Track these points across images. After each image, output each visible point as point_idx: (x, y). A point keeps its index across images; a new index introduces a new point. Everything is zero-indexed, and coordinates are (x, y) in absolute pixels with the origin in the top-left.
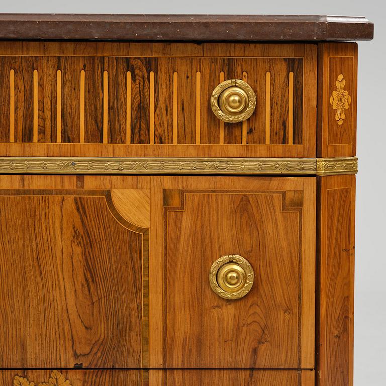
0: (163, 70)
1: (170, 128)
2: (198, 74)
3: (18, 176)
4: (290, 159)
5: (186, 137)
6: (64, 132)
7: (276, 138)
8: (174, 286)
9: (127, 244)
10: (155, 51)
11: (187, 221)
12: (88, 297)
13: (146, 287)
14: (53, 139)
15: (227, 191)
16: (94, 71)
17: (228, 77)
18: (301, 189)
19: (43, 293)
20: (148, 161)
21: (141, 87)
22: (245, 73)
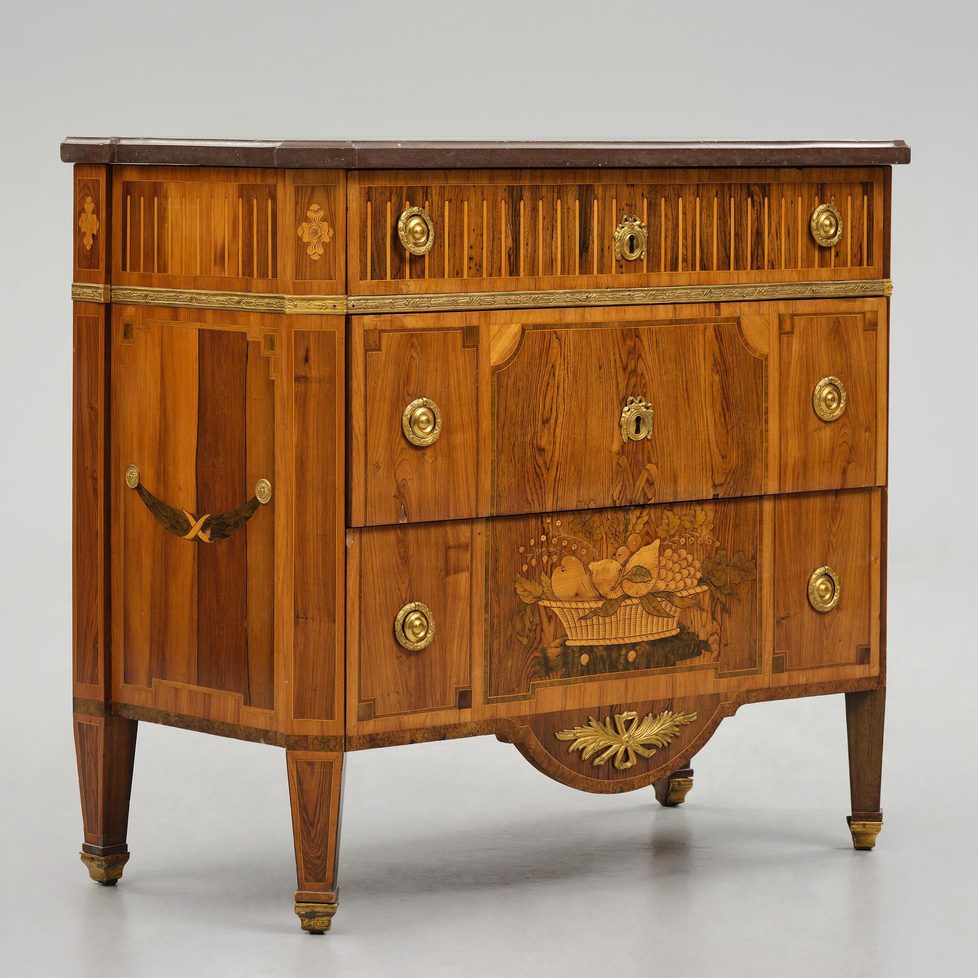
0: (774, 196)
1: (779, 253)
2: (800, 198)
3: (671, 306)
4: (864, 281)
5: (791, 263)
6: (701, 260)
7: (855, 260)
8: (786, 410)
9: (752, 371)
10: (769, 177)
11: (796, 344)
12: (724, 426)
13: (766, 413)
14: (694, 269)
15: (824, 314)
16: (724, 198)
17: (822, 202)
18: (876, 309)
19: (691, 424)
20: (764, 286)
21: (759, 213)
22: (833, 198)
